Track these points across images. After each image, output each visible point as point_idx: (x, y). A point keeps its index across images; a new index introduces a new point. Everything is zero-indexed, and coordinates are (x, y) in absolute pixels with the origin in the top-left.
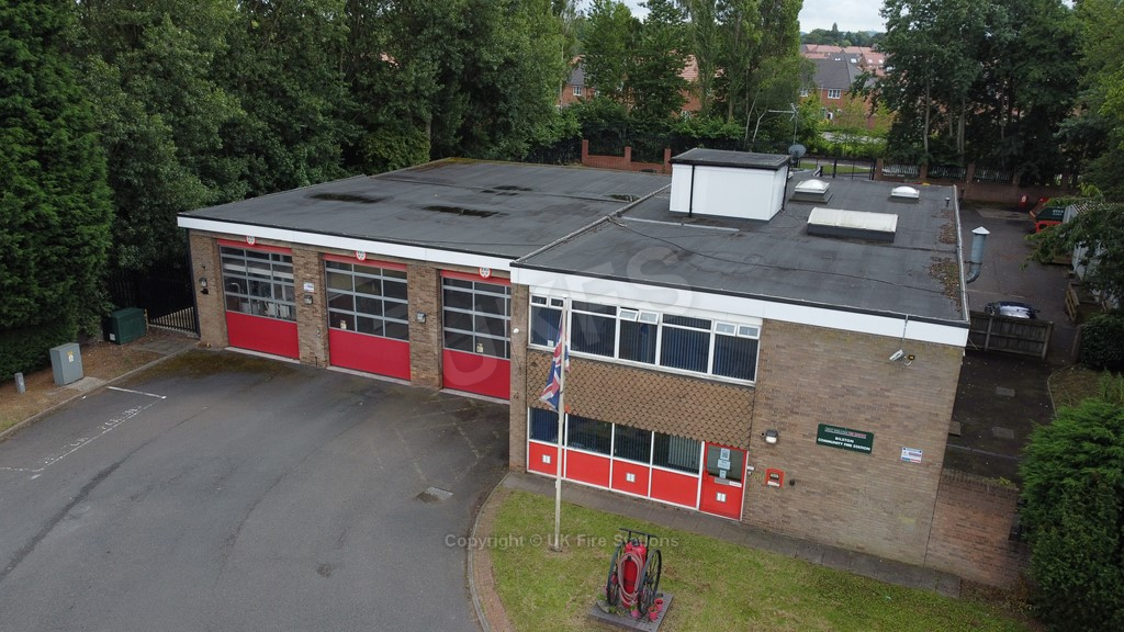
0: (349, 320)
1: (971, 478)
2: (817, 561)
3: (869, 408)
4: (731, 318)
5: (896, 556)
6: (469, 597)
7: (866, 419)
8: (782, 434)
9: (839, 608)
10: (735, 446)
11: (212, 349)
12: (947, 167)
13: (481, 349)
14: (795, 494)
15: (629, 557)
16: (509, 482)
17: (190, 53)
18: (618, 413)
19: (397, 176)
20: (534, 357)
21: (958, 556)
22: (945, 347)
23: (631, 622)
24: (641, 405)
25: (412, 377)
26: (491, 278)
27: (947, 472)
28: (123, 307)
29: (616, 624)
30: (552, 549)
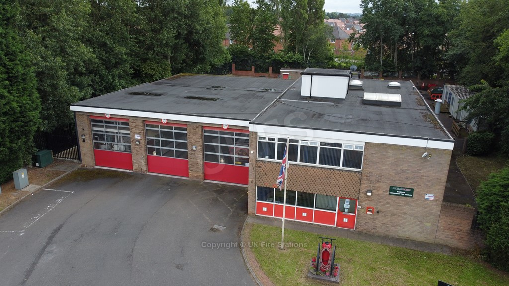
0: (158, 151)
1: (454, 205)
2: (391, 244)
3: (412, 178)
4: (351, 143)
5: (423, 240)
6: (250, 273)
7: (410, 183)
8: (374, 191)
9: (407, 264)
10: (353, 198)
11: (88, 168)
12: (391, 72)
13: (222, 161)
14: (379, 217)
15: (326, 250)
16: (249, 220)
17: (72, 28)
18: (299, 187)
19: (162, 83)
20: (260, 164)
21: (449, 238)
22: (444, 150)
23: (326, 278)
24: (310, 182)
25: (190, 176)
26: (228, 129)
27: (445, 203)
28: (42, 150)
29: (320, 279)
30: (280, 249)
